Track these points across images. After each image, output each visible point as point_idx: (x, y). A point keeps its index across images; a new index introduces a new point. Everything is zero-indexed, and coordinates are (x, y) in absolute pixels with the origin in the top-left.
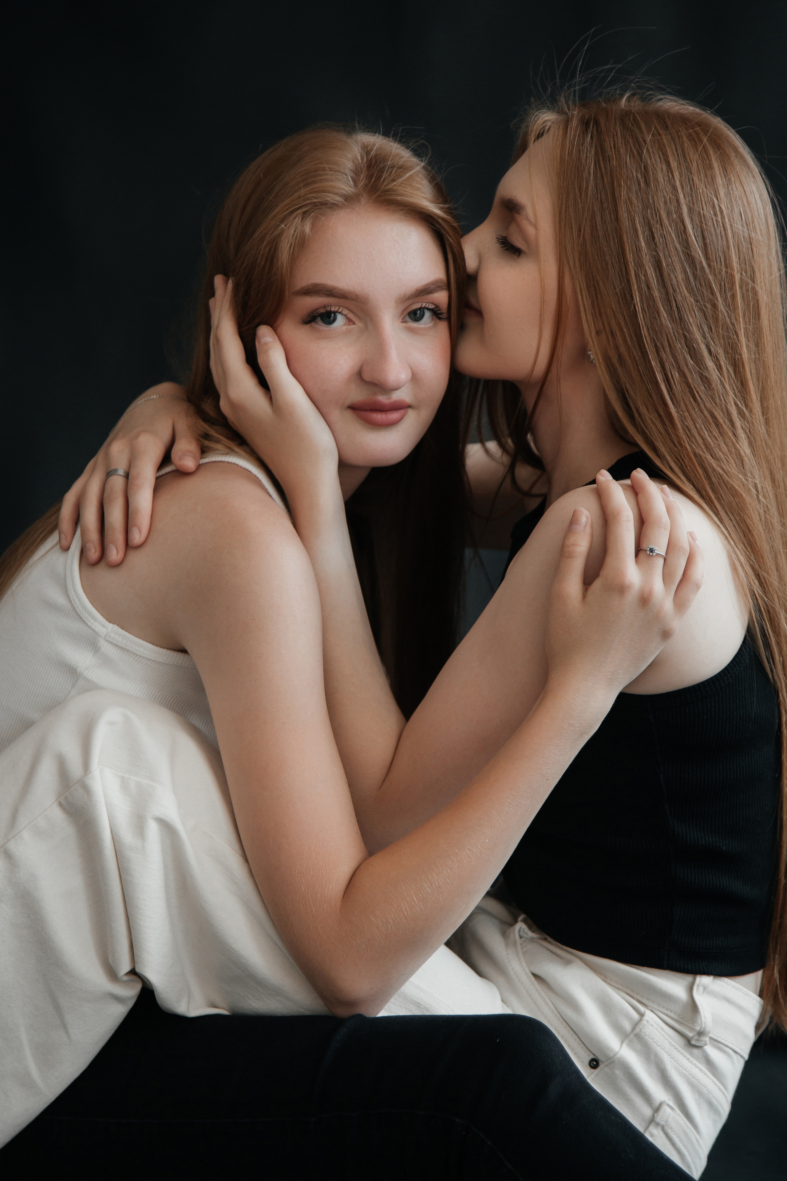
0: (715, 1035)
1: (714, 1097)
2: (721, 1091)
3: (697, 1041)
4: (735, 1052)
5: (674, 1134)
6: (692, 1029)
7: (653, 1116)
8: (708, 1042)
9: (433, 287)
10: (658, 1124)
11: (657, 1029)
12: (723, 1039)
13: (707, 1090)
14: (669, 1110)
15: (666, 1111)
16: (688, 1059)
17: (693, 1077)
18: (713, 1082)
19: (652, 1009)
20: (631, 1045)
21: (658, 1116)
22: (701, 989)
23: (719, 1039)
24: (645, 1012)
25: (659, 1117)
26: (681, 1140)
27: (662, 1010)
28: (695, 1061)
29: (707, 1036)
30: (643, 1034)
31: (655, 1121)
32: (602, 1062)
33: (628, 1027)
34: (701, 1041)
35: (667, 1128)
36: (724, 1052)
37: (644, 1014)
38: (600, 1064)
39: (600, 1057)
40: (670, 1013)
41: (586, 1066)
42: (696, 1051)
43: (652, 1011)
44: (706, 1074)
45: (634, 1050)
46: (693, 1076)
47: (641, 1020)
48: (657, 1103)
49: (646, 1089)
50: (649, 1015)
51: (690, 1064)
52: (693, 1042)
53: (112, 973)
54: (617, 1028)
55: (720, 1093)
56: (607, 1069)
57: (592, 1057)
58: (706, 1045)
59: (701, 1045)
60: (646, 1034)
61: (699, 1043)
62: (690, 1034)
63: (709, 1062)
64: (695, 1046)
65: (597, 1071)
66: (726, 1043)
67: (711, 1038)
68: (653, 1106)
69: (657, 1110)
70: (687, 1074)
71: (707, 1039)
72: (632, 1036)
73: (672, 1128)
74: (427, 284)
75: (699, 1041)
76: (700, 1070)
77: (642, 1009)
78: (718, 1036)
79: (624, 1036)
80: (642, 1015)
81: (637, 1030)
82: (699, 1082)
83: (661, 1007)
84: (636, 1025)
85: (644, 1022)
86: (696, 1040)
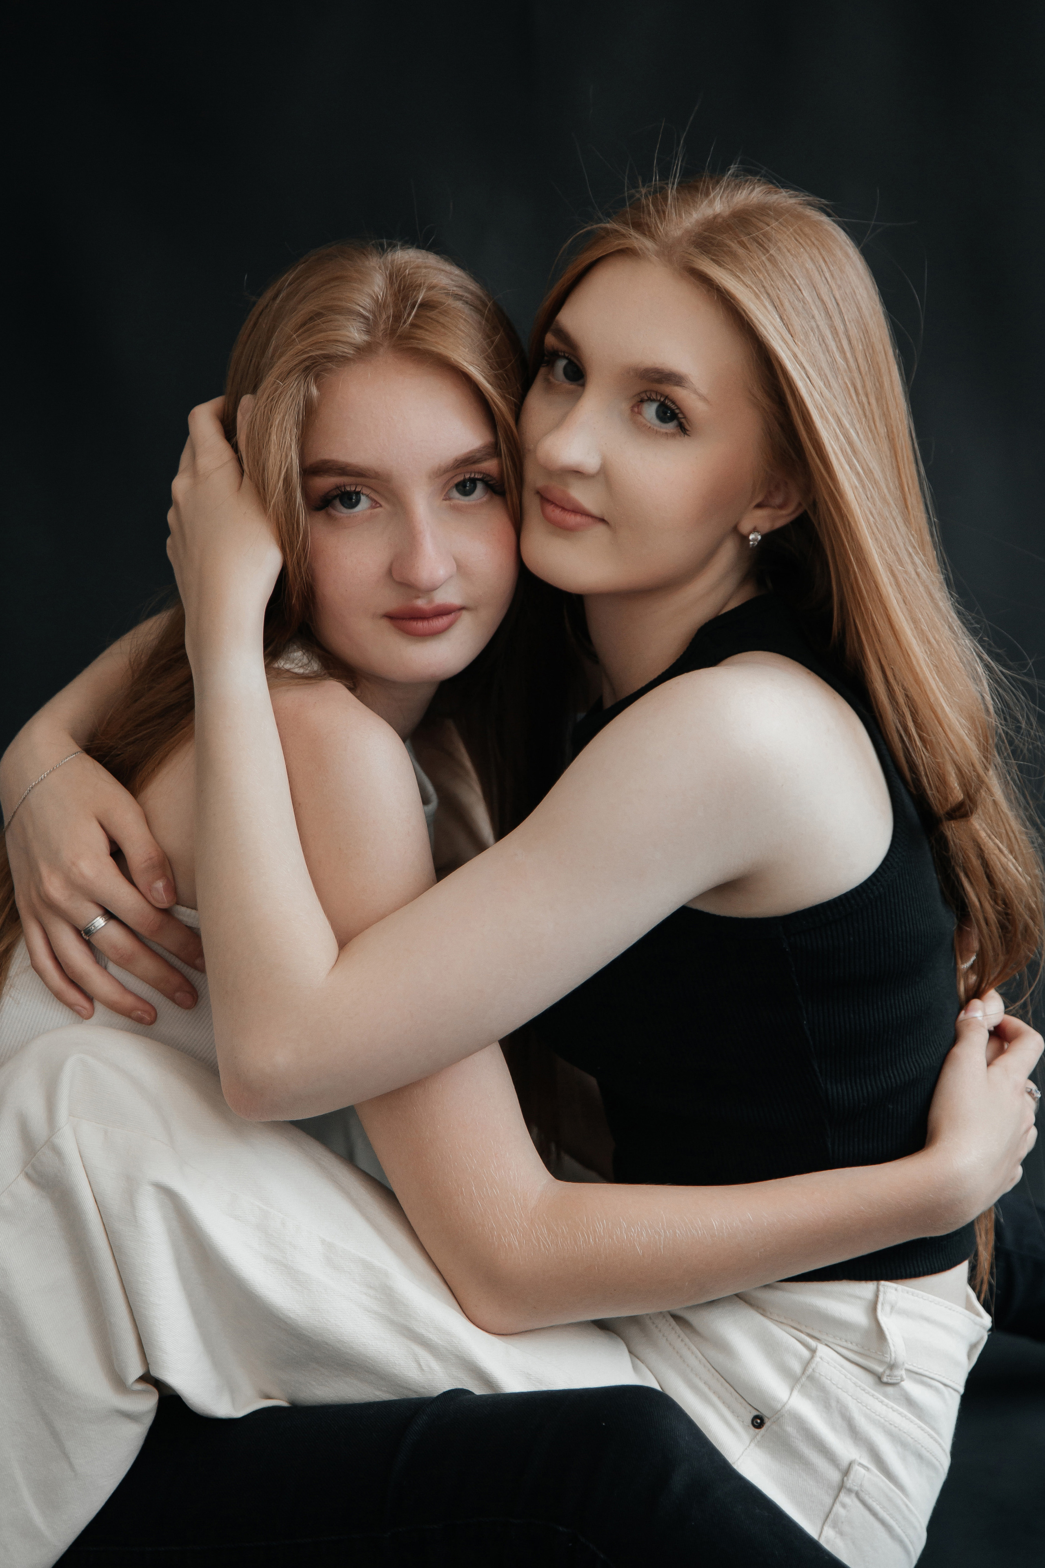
0: (915, 1367)
1: (922, 1446)
2: (932, 1437)
3: (889, 1377)
4: (945, 1385)
5: (873, 1501)
6: (881, 1362)
7: (843, 1481)
8: (904, 1377)
9: (478, 455)
10: (850, 1491)
11: (835, 1368)
12: (927, 1371)
13: (912, 1438)
14: (862, 1471)
15: (858, 1472)
16: (882, 1402)
17: (891, 1424)
18: (920, 1427)
19: (826, 1342)
20: (805, 1393)
21: (848, 1480)
22: (887, 1308)
23: (921, 1371)
24: (817, 1346)
25: (850, 1481)
26: (883, 1508)
27: (839, 1342)
28: (891, 1404)
29: (902, 1369)
30: (817, 1375)
31: (846, 1488)
32: (767, 1418)
33: (797, 1367)
34: (896, 1377)
35: (862, 1494)
36: (930, 1386)
37: (816, 1348)
38: (765, 1421)
39: (765, 1412)
40: (849, 1345)
41: (749, 1426)
42: (890, 1390)
43: (826, 1345)
44: (908, 1419)
45: (809, 1397)
46: (891, 1422)
47: (812, 1357)
48: (845, 1464)
49: (828, 1446)
50: (822, 1350)
51: (884, 1407)
52: (885, 1379)
53: (119, 1382)
54: (784, 1371)
55: (931, 1440)
56: (775, 1427)
57: (755, 1413)
58: (902, 1380)
59: (895, 1381)
60: (821, 1373)
61: (892, 1379)
62: (880, 1369)
63: (910, 1402)
64: (887, 1384)
65: (763, 1430)
66: (932, 1375)
67: (908, 1370)
68: (840, 1468)
69: (846, 1472)
70: (882, 1421)
71: (903, 1373)
72: (804, 1379)
73: (869, 1494)
74: (471, 452)
75: (892, 1377)
76: (900, 1414)
77: (813, 1343)
78: (919, 1367)
79: (794, 1380)
80: (813, 1351)
81: (809, 1371)
82: (900, 1430)
83: (838, 1338)
84: (806, 1365)
85: (817, 1359)
86: (887, 1376)
